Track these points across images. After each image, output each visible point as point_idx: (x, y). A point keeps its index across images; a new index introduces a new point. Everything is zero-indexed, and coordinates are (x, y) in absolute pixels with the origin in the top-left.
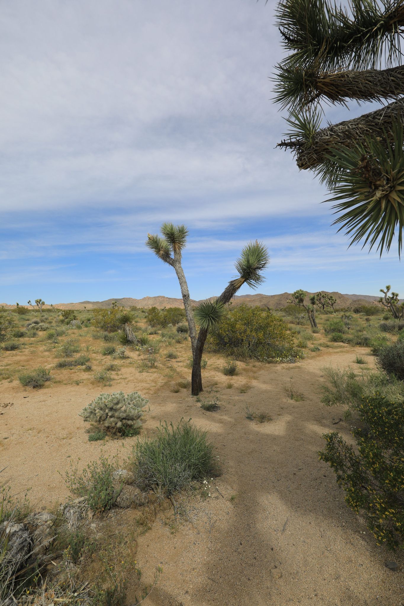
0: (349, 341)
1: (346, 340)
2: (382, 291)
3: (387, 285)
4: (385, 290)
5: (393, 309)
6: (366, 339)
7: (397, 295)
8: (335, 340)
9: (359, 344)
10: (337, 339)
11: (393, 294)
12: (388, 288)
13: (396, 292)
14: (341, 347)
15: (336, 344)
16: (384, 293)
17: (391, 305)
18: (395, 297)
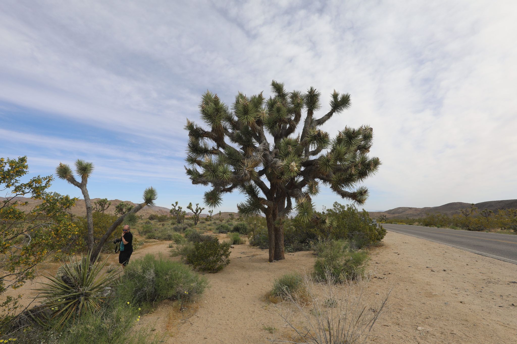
0: (159, 238)
1: (157, 237)
2: (173, 205)
3: (176, 201)
4: (175, 205)
5: (178, 217)
6: (169, 236)
7: (181, 208)
8: (150, 238)
9: (166, 239)
10: (152, 237)
11: (179, 207)
12: (177, 203)
13: (181, 206)
14: (155, 242)
15: (151, 240)
16: (174, 206)
17: (177, 215)
18: (180, 209)
